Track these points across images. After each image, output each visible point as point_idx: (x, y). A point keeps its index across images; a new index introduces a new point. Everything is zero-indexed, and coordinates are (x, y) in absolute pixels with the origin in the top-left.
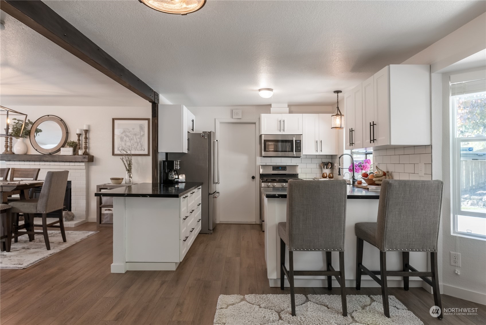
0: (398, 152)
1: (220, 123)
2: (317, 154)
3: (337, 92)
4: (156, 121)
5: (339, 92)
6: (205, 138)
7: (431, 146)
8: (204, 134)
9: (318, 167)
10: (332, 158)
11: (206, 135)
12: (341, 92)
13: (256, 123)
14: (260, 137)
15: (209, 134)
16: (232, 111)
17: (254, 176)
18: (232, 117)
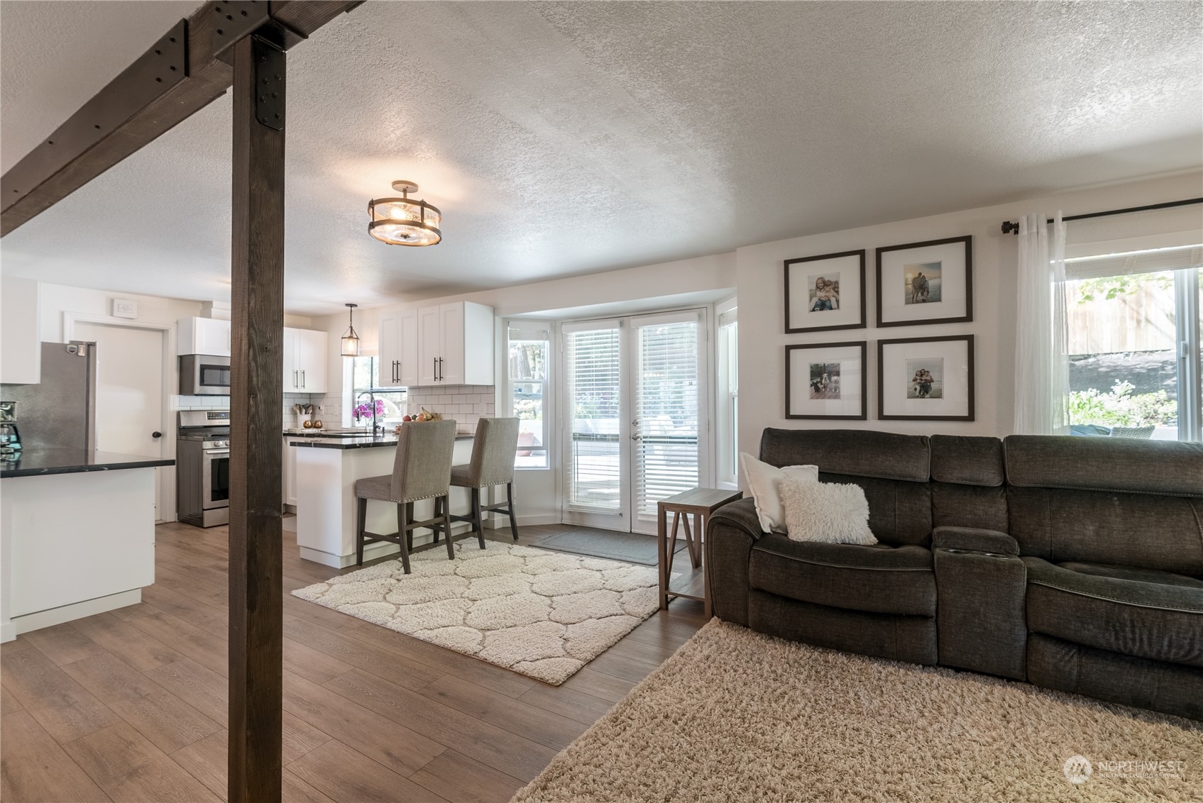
0: (448, 391)
1: (76, 322)
2: (297, 391)
3: (349, 306)
6: (79, 354)
7: (494, 386)
8: (74, 346)
9: (288, 411)
11: (82, 348)
12: (356, 306)
13: (167, 331)
14: (181, 358)
15: (90, 346)
16: (112, 301)
17: (160, 432)
18: (112, 315)
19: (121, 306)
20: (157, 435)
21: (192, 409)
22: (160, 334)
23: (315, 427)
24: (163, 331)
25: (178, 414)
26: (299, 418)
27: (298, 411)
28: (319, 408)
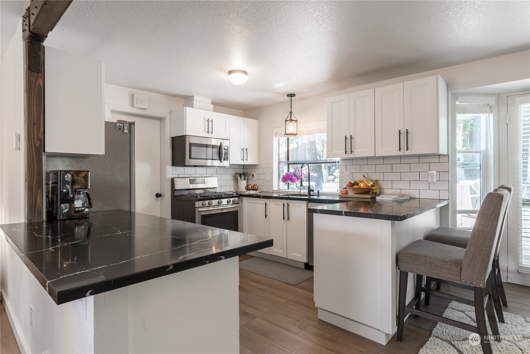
1: (111, 111)
2: (242, 163)
3: (290, 96)
4: (41, 81)
5: (293, 95)
6: (125, 131)
7: (448, 156)
8: (122, 125)
9: (232, 178)
10: (244, 169)
11: (126, 127)
12: (295, 96)
13: (164, 118)
14: (173, 139)
15: (131, 124)
16: (133, 96)
17: (160, 193)
18: (133, 106)
19: (138, 99)
20: (158, 196)
21: (180, 176)
22: (159, 122)
23: (254, 190)
24: (160, 119)
25: (173, 180)
26: (239, 182)
27: (239, 178)
28: (253, 175)
